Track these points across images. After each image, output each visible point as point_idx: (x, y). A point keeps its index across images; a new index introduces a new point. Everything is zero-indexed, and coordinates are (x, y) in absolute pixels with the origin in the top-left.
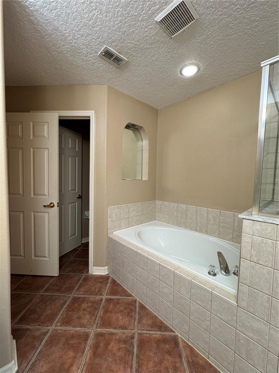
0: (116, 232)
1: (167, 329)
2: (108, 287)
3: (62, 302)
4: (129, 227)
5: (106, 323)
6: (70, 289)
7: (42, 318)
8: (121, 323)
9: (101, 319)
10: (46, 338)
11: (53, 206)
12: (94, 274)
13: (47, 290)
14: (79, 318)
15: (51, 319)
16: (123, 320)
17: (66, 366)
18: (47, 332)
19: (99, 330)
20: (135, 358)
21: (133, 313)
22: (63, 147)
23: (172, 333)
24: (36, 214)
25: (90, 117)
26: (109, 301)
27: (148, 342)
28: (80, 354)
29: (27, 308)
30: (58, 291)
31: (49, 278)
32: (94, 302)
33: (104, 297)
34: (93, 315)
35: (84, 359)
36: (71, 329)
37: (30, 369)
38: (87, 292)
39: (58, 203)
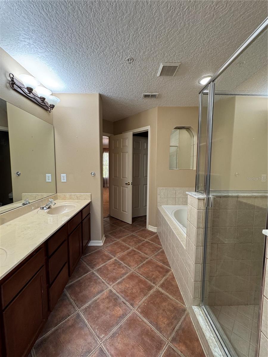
0: (164, 206)
1: (168, 265)
2: (151, 237)
3: (126, 234)
4: (175, 205)
5: (139, 248)
6: (133, 231)
7: (117, 236)
8: (146, 252)
9: (138, 247)
10: (115, 242)
11: (129, 184)
12: (149, 229)
13: (123, 228)
14: (130, 242)
15: (119, 237)
16: (147, 251)
17: (116, 252)
18: (116, 241)
19: (135, 249)
20: (142, 264)
21: (155, 252)
22: (140, 149)
23: (169, 268)
24: (124, 188)
25: (148, 130)
26: (147, 242)
27: (153, 263)
28: (122, 251)
29: (114, 231)
30: (128, 230)
31: (127, 224)
32: (140, 240)
33: (146, 240)
34: (136, 244)
35: (123, 253)
36: (124, 244)
37: (106, 247)
38: (139, 235)
39: (132, 183)
